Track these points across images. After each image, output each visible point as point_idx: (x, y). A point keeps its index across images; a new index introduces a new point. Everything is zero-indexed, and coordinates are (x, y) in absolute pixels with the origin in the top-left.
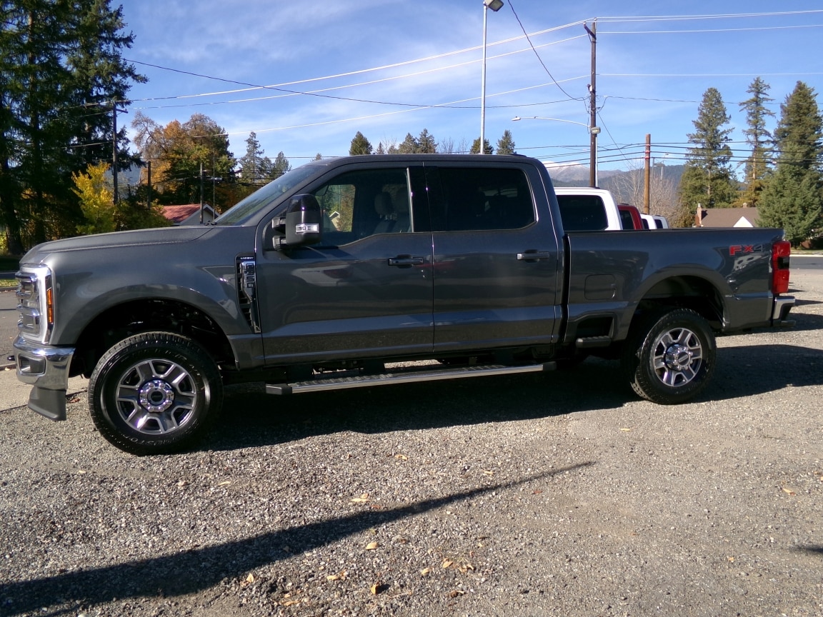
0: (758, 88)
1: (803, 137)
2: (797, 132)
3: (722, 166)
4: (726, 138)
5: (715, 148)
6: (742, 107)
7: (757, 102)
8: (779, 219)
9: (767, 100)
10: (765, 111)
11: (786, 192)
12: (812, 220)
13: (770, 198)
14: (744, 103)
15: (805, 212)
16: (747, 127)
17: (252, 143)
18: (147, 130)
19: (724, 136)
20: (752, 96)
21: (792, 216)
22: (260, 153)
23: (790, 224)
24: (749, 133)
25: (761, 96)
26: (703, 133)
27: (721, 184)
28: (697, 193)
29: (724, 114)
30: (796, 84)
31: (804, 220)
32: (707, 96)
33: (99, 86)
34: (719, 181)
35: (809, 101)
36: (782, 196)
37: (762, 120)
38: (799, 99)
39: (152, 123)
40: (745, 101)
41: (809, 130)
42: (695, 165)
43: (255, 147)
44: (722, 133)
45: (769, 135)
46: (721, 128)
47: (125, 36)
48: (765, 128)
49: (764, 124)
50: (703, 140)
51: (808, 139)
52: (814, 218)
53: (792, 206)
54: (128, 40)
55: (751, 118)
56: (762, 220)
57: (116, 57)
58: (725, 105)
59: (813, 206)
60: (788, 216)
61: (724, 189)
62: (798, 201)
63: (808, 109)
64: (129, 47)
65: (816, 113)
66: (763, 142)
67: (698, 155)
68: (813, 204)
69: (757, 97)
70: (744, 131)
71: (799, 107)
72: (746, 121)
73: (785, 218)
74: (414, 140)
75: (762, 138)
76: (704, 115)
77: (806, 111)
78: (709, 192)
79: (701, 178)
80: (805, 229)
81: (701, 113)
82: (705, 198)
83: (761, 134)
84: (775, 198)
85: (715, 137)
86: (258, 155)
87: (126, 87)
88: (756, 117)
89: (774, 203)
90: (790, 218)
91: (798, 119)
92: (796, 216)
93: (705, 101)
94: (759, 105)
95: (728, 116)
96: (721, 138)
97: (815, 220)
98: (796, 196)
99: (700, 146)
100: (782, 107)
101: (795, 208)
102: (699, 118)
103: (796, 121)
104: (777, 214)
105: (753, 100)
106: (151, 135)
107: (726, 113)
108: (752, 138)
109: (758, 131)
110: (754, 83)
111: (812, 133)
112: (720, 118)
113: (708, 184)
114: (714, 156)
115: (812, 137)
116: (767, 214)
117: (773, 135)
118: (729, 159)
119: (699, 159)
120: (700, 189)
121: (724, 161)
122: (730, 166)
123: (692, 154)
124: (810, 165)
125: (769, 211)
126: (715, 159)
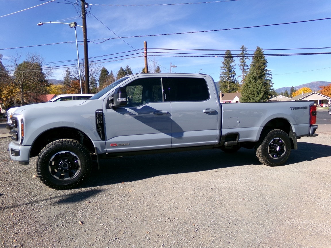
0: (243, 49)
1: (260, 66)
2: (257, 64)
3: (233, 78)
4: (234, 68)
5: (230, 72)
8: (249, 97)
10: (246, 58)
11: (252, 86)
13: (245, 88)
15: (258, 94)
17: (68, 72)
19: (233, 67)
20: (240, 52)
21: (253, 95)
23: (253, 98)
24: (240, 66)
26: (226, 66)
30: (257, 47)
31: (258, 97)
32: (226, 53)
34: (232, 84)
35: (261, 53)
36: (250, 87)
37: (245, 61)
38: (258, 53)
41: (262, 63)
42: (223, 78)
43: (69, 73)
44: (232, 66)
45: (248, 66)
46: (232, 64)
48: (246, 64)
49: (246, 62)
50: (226, 69)
52: (261, 96)
53: (253, 91)
55: (241, 60)
56: (243, 97)
59: (261, 92)
61: (234, 86)
62: (255, 89)
63: (261, 57)
65: (264, 58)
66: (246, 69)
67: (225, 74)
68: (261, 91)
69: (243, 52)
70: (239, 65)
71: (258, 56)
72: (239, 61)
73: (251, 96)
74: (123, 69)
75: (245, 68)
76: (226, 60)
78: (228, 88)
79: (226, 83)
80: (258, 101)
82: (227, 90)
83: (245, 66)
84: (247, 88)
85: (230, 68)
86: (71, 76)
88: (243, 60)
89: (246, 90)
90: (253, 96)
91: (257, 60)
92: (255, 95)
93: (226, 55)
94: (244, 55)
95: (234, 60)
96: (232, 68)
98: (255, 87)
99: (225, 71)
101: (255, 92)
102: (224, 61)
103: (257, 61)
104: (248, 95)
105: (242, 54)
108: (242, 67)
109: (244, 65)
110: (242, 47)
111: (263, 65)
112: (231, 61)
113: (228, 85)
114: (230, 74)
115: (263, 67)
116: (244, 95)
117: (249, 66)
118: (235, 75)
119: (225, 76)
120: (225, 87)
121: (233, 76)
122: (236, 78)
123: (222, 74)
124: (262, 77)
125: (245, 93)
126: (230, 76)
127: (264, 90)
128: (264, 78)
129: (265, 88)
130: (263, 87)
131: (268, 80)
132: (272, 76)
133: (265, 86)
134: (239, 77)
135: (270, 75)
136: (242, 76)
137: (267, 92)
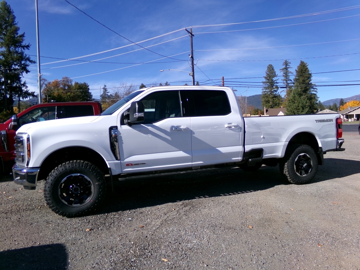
0: (286, 64)
1: (304, 81)
2: (301, 79)
3: (275, 93)
5: (272, 87)
6: (281, 71)
7: (286, 69)
8: (294, 112)
9: (290, 68)
10: (289, 72)
11: (296, 101)
12: (306, 112)
13: (290, 104)
14: (281, 69)
15: (303, 109)
16: (283, 78)
17: (105, 89)
18: (44, 83)
20: (284, 66)
21: (298, 110)
22: (108, 93)
24: (284, 80)
25: (288, 66)
26: (268, 81)
27: (275, 99)
28: (267, 103)
29: (275, 74)
30: (300, 62)
31: (303, 112)
32: (269, 67)
33: (15, 65)
34: (274, 98)
35: (305, 67)
36: (294, 103)
37: (288, 75)
38: (302, 67)
39: (46, 80)
40: (282, 69)
41: (306, 78)
42: (266, 93)
43: (106, 91)
44: (275, 81)
45: (291, 81)
46: (274, 79)
47: (26, 45)
48: (290, 78)
50: (268, 84)
51: (306, 82)
53: (298, 107)
54: (28, 47)
55: (284, 75)
56: (287, 112)
57: (22, 53)
58: (275, 70)
60: (297, 111)
61: (277, 101)
62: (300, 105)
63: (305, 71)
64: (28, 49)
65: (308, 72)
68: (306, 106)
69: (286, 67)
70: (282, 80)
71: (302, 70)
72: (282, 76)
75: (289, 82)
76: (268, 74)
77: (304, 71)
78: (271, 103)
79: (268, 98)
81: (267, 74)
82: (270, 105)
83: (288, 80)
84: (292, 104)
85: (272, 82)
87: (28, 65)
88: (286, 74)
89: (291, 106)
90: (298, 111)
92: (300, 110)
93: (268, 69)
94: (287, 70)
95: (276, 74)
97: (307, 112)
98: (299, 103)
99: (267, 86)
100: (296, 70)
101: (299, 107)
103: (301, 75)
104: (293, 110)
105: (285, 68)
106: (46, 85)
107: (276, 73)
108: (285, 82)
110: (285, 62)
111: (307, 80)
112: (274, 75)
113: (270, 100)
114: (272, 89)
115: (308, 81)
116: (289, 110)
117: (293, 81)
118: (278, 90)
119: (267, 90)
120: (268, 102)
121: (276, 91)
122: (278, 93)
123: (264, 89)
124: (307, 92)
125: (290, 109)
126: (273, 90)
127: (309, 104)
128: (309, 92)
129: (310, 102)
130: (308, 101)
131: (314, 94)
132: (317, 90)
133: (310, 100)
134: (282, 91)
135: (315, 89)
136: (286, 91)
137: (313, 106)
